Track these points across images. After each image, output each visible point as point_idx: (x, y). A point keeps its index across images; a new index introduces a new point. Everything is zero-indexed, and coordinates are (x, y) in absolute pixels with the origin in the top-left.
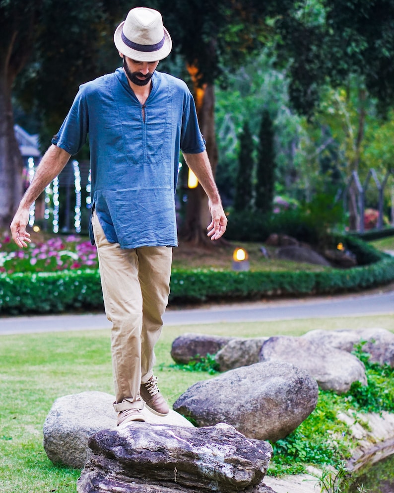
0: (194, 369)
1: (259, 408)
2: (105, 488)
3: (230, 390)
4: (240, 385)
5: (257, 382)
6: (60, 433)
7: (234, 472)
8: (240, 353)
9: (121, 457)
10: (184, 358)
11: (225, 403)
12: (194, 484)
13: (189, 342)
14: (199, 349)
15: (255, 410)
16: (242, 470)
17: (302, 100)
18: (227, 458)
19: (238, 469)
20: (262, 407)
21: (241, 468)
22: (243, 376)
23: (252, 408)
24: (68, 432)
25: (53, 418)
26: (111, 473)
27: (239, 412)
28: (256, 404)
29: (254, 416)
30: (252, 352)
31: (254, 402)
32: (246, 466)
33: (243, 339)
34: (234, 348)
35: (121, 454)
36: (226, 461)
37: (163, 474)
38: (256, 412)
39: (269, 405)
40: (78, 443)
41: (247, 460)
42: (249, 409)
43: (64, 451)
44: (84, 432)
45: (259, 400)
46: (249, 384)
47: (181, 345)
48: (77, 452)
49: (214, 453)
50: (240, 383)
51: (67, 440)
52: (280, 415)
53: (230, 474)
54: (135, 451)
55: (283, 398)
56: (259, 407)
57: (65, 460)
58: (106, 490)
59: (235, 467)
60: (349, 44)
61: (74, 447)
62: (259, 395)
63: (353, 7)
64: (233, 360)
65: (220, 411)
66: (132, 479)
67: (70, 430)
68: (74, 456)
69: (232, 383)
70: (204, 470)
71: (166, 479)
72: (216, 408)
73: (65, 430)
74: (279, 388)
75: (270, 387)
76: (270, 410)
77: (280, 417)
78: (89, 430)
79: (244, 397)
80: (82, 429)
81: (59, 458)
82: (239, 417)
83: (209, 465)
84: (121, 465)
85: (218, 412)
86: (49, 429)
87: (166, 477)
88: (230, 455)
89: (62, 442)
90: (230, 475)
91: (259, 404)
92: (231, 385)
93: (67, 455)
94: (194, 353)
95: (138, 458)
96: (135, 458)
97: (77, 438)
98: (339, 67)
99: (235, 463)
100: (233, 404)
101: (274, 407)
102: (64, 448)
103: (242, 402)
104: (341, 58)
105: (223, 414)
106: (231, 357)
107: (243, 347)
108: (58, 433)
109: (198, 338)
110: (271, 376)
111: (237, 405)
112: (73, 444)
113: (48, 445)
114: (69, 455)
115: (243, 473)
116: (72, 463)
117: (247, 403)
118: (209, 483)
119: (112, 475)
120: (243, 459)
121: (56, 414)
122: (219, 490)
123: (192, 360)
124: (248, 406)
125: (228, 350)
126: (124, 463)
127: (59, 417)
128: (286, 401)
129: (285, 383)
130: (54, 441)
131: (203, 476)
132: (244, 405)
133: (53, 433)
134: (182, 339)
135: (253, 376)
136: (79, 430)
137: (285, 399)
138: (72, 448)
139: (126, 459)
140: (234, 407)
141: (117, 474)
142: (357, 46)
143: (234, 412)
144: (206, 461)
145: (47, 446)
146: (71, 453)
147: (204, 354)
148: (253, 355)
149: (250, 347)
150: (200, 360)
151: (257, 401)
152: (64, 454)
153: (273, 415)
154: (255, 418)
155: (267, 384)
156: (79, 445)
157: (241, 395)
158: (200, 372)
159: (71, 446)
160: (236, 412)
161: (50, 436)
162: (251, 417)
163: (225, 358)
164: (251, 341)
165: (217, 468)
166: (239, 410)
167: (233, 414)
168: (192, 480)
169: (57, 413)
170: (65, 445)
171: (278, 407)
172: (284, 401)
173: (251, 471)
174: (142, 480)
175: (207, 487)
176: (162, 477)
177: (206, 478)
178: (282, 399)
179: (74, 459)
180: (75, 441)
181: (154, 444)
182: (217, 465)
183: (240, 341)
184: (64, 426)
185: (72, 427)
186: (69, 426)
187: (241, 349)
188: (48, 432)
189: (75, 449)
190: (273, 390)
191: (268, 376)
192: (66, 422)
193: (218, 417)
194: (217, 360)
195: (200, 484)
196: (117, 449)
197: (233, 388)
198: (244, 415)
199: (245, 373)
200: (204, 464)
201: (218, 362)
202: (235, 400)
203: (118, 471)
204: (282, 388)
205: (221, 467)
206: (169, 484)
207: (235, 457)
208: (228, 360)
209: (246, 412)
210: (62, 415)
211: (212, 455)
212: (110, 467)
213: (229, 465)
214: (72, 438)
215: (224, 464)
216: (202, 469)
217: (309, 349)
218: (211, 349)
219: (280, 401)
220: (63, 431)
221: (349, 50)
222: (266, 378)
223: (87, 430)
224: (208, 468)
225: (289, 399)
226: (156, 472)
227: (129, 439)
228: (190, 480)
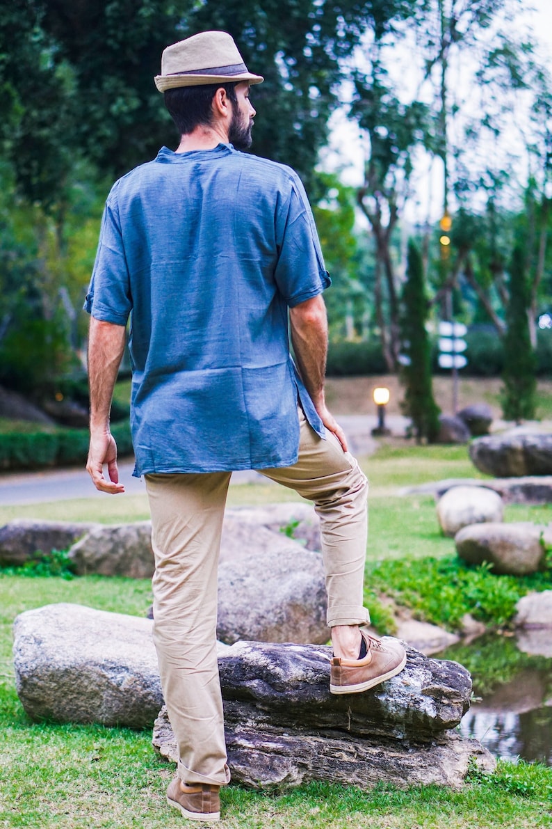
0: (36, 573)
1: (285, 620)
2: (250, 746)
3: (233, 594)
4: (245, 587)
5: (270, 581)
6: (51, 669)
7: (438, 709)
8: (110, 546)
9: (267, 696)
10: (17, 557)
11: (236, 614)
12: (371, 731)
13: (23, 534)
14: (39, 543)
15: (281, 622)
16: (449, 705)
17: (35, 181)
18: (425, 688)
19: (443, 703)
20: (289, 618)
21: (446, 701)
22: (244, 573)
23: (276, 620)
24: (67, 667)
25: (29, 648)
26: (246, 722)
27: (259, 626)
28: (280, 613)
29: (280, 631)
30: (129, 544)
31: (278, 611)
32: (453, 698)
33: (115, 526)
34: (101, 539)
35: (264, 690)
36: (424, 693)
37: (328, 718)
38: (281, 625)
39: (295, 614)
40: (86, 684)
41: (453, 690)
42: (273, 621)
43: (57, 698)
44: (96, 665)
45: (283, 608)
46: (259, 585)
47: (12, 537)
48: (82, 698)
49: (405, 681)
50: (244, 584)
51: (66, 679)
52: (311, 629)
53: (432, 711)
54: (288, 684)
55: (313, 603)
56: (285, 617)
57: (58, 712)
58: (252, 749)
59: (436, 700)
60: (112, 100)
61: (76, 691)
62: (283, 600)
63: (116, 46)
64: (98, 556)
65: (230, 626)
66: (281, 729)
67: (69, 664)
68: (77, 705)
69: (232, 584)
70: (390, 708)
71: (330, 725)
72: (223, 622)
73: (61, 664)
74: (308, 589)
75: (294, 587)
76: (297, 622)
77: (310, 631)
78: (103, 662)
79: (262, 604)
80: (91, 662)
81: (47, 709)
82: (259, 634)
83: (399, 700)
84: (266, 708)
85: (227, 628)
86: (29, 665)
87: (330, 723)
88: (429, 684)
89: (54, 684)
90: (432, 714)
91: (284, 614)
92: (232, 587)
93: (64, 703)
94: (32, 548)
95: (296, 696)
96: (291, 696)
97: (82, 675)
98: (100, 133)
99: (437, 696)
100: (247, 615)
101: (302, 617)
102: (58, 694)
103: (261, 612)
104: (102, 120)
105: (236, 630)
106: (96, 553)
107: (115, 537)
108: (47, 671)
109: (36, 526)
110: (290, 570)
111: (253, 615)
112: (75, 686)
113: (29, 690)
114: (67, 703)
115: (450, 708)
116: (72, 716)
117: (268, 612)
118: (393, 728)
119: (247, 724)
120: (448, 688)
121: (32, 641)
122: (405, 737)
123: (28, 560)
124: (271, 616)
125: (91, 542)
126: (271, 705)
127: (41, 645)
128: (317, 608)
129: (314, 580)
130: (40, 683)
131: (386, 717)
132: (265, 616)
133: (38, 670)
134: (11, 529)
135: (259, 572)
136: (87, 663)
137: (315, 604)
138: (72, 692)
139: (275, 698)
140: (250, 620)
141: (258, 722)
142: (126, 103)
143: (251, 626)
144: (394, 695)
145: (25, 691)
146: (71, 700)
147: (48, 550)
148: (132, 548)
149: (127, 536)
150: (42, 560)
151: (281, 608)
152: (56, 703)
153: (301, 628)
154: (280, 634)
155: (289, 583)
156: (86, 687)
157: (255, 601)
158: (47, 577)
159: (72, 689)
160: (255, 626)
161: (33, 676)
162: (276, 633)
163: (86, 555)
164: (129, 527)
165: (411, 704)
166: (259, 624)
167: (251, 631)
168: (368, 726)
169: (35, 639)
170: (59, 688)
171: (307, 617)
172: (314, 607)
173: (459, 705)
174: (294, 730)
175: (390, 735)
176: (325, 722)
177: (390, 720)
178: (311, 605)
179: (77, 710)
180: (79, 681)
181: (313, 673)
182: (412, 699)
183: (111, 529)
184: (57, 658)
185: (73, 660)
186: (66, 659)
187: (111, 540)
188: (28, 669)
189: (78, 693)
190: (300, 591)
191: (285, 572)
192: (56, 652)
193: (228, 635)
194: (73, 558)
195: (379, 731)
196: (255, 683)
197: (238, 592)
198: (266, 631)
199: (246, 569)
200: (391, 699)
201: (74, 562)
202: (249, 608)
203: (259, 718)
204: (311, 588)
205: (417, 702)
206: (335, 733)
207: (436, 686)
208: (89, 558)
209: (269, 626)
210: (45, 642)
211: (402, 684)
212: (241, 713)
213: (428, 698)
214: (74, 677)
215: (422, 698)
216: (387, 707)
217: (240, 535)
218: (59, 542)
219: (309, 607)
220: (57, 667)
221: (114, 108)
222: (281, 575)
223: (100, 662)
224: (396, 705)
225: (320, 604)
226: (316, 715)
227: (272, 667)
228: (365, 725)
